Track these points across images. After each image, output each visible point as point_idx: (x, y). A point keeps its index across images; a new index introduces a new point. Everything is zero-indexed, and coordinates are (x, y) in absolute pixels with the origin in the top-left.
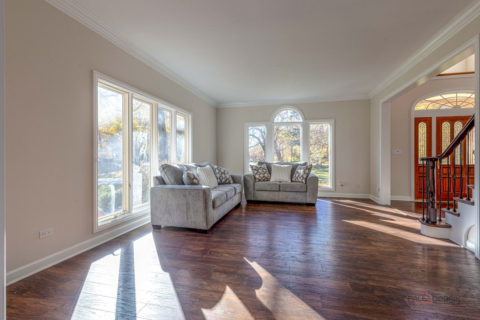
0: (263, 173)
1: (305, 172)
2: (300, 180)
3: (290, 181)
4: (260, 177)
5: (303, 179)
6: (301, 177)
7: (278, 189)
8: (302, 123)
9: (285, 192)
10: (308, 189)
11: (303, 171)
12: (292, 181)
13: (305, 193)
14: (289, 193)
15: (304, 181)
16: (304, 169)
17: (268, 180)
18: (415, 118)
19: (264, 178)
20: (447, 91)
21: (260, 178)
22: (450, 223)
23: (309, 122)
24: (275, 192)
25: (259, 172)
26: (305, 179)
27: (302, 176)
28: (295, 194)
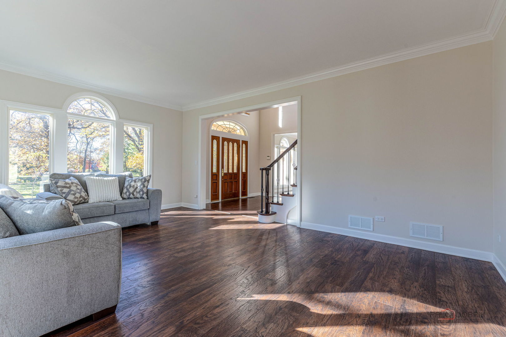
0: (79, 191)
1: (144, 185)
2: (138, 196)
3: (121, 199)
4: (75, 198)
5: (143, 194)
6: (139, 192)
7: (113, 212)
8: (115, 122)
9: (123, 214)
10: (151, 206)
11: (141, 185)
12: (123, 199)
13: (147, 211)
14: (128, 214)
15: (145, 196)
16: (141, 182)
17: (85, 201)
18: (212, 136)
19: (81, 199)
20: (229, 120)
21: (76, 200)
22: (274, 211)
23: (124, 122)
24: (108, 217)
25: (73, 191)
26: (146, 193)
27: (142, 190)
28: (135, 214)
